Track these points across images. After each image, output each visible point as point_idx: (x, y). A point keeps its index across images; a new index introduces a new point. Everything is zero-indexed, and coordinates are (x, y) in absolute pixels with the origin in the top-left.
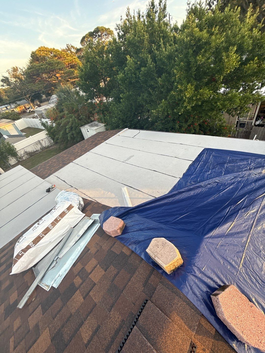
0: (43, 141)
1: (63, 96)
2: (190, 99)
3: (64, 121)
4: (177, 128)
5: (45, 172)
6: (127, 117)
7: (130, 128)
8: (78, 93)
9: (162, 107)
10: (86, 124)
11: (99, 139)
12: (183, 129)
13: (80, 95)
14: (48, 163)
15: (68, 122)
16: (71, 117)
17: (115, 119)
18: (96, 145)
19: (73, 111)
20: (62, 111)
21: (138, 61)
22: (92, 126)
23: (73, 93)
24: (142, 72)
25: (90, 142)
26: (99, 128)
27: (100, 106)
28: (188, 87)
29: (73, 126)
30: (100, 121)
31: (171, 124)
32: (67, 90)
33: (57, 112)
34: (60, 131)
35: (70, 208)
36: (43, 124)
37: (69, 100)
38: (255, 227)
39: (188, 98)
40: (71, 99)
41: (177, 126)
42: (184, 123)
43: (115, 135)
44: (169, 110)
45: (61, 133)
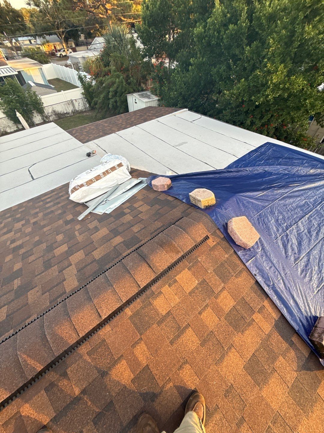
0: (76, 101)
1: (113, 42)
2: (276, 86)
3: (108, 80)
4: (248, 125)
5: (82, 137)
6: (190, 94)
7: (190, 109)
8: (133, 42)
9: (238, 89)
10: (135, 91)
11: (150, 114)
12: (255, 128)
13: (135, 47)
14: (85, 128)
15: (113, 83)
16: (118, 77)
17: (175, 93)
18: (145, 120)
19: (122, 69)
20: (107, 64)
21: (228, 13)
22: (142, 96)
23: (127, 41)
24: (229, 31)
25: (138, 116)
26: (151, 101)
27: (159, 70)
28: (279, 69)
29: (119, 90)
30: (154, 92)
31: (242, 117)
32: (120, 34)
33: (101, 65)
34: (101, 93)
35: (120, 165)
36: (80, 78)
37: (120, 51)
38: (278, 201)
39: (274, 84)
40: (122, 50)
41: (248, 122)
42: (258, 120)
43: (171, 114)
44: (245, 95)
45: (102, 96)
